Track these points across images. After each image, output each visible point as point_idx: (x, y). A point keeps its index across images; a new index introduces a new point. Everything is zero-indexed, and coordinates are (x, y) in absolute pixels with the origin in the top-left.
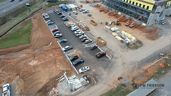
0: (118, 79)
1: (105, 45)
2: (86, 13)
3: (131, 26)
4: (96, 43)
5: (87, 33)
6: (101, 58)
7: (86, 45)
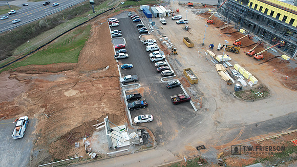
0: (197, 148)
1: (195, 83)
2: (182, 23)
3: (257, 57)
4: (181, 78)
5: (172, 59)
6: (179, 106)
7: (161, 80)
